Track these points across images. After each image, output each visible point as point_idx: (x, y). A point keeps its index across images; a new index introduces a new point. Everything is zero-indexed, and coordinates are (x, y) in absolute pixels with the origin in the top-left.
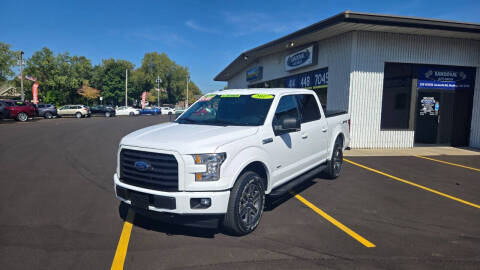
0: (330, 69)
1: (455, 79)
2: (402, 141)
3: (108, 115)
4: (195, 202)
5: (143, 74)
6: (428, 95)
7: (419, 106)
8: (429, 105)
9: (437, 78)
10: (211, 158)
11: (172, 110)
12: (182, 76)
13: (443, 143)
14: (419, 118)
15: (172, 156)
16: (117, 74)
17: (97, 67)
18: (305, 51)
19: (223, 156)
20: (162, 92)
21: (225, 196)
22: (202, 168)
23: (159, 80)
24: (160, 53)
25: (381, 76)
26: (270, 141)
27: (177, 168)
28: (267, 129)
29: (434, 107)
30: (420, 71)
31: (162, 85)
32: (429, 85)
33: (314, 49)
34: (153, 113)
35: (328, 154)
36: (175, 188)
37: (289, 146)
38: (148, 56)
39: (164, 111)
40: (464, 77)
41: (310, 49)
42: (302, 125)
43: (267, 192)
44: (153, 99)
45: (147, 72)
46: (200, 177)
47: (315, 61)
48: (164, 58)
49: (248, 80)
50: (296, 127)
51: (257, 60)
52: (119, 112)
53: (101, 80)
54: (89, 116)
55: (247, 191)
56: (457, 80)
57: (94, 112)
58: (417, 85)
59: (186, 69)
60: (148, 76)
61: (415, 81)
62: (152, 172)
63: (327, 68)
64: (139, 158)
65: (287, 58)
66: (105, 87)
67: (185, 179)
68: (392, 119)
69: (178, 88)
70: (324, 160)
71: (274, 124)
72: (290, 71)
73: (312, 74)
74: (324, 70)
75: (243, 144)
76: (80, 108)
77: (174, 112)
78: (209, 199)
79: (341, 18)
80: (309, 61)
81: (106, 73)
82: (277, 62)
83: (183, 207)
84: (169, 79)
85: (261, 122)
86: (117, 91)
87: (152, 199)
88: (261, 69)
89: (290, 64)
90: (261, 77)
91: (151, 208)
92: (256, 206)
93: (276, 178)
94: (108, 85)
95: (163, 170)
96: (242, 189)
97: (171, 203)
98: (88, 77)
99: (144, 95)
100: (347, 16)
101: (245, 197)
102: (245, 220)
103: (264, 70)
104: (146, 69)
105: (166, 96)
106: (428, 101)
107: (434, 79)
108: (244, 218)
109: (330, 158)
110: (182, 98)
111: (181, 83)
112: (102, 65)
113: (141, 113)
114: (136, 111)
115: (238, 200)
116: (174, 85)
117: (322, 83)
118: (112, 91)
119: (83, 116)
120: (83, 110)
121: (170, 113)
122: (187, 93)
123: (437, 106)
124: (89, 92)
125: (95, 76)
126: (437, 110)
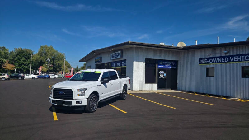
0: (127, 60)
1: (170, 65)
2: (153, 87)
3: (20, 79)
4: (78, 102)
5: (39, 56)
6: (162, 70)
7: (159, 75)
8: (162, 74)
9: (164, 64)
10: (82, 90)
11: (56, 76)
12: (61, 58)
13: (168, 88)
14: (159, 79)
15: (71, 90)
16: (24, 56)
17: (11, 53)
18: (118, 52)
19: (86, 89)
20: (50, 67)
21: (86, 100)
22: (80, 93)
23: (49, 60)
24: (49, 46)
25: (145, 63)
26: (100, 85)
27: (72, 93)
28: (99, 82)
29: (164, 75)
30: (159, 62)
31: (50, 63)
32: (162, 67)
33: (121, 52)
34: (45, 78)
35: (121, 90)
36: (72, 99)
37: (106, 87)
38: (42, 47)
39: (52, 76)
40: (174, 64)
41: (120, 52)
42: (109, 81)
43: (99, 101)
44: (45, 70)
45: (41, 56)
46: (79, 95)
47: (122, 57)
48: (51, 48)
49: (95, 62)
50: (107, 81)
51: (99, 54)
52: (27, 77)
53: (14, 60)
54: (9, 79)
55: (92, 100)
56: (171, 65)
57: (12, 77)
58: (157, 67)
59: (63, 54)
60: (42, 58)
61: (157, 65)
62: (64, 95)
63: (126, 60)
64: (60, 91)
65: (111, 54)
66: (16, 63)
67: (75, 96)
68: (149, 79)
69: (59, 64)
70: (119, 93)
71: (101, 80)
72: (113, 60)
73: (121, 61)
74: (125, 60)
75: (91, 86)
76: (5, 75)
77: (57, 77)
78: (81, 101)
79: (128, 43)
80: (119, 56)
81: (17, 56)
82: (108, 55)
83: (74, 104)
84: (54, 59)
85: (97, 80)
86: (23, 66)
87: (64, 102)
88: (101, 58)
89: (113, 57)
90: (101, 62)
91: (64, 105)
92: (95, 105)
93: (102, 97)
94: (18, 62)
95: (68, 93)
96: (91, 99)
97: (70, 103)
98: (6, 58)
99: (40, 68)
100: (130, 43)
101: (92, 101)
102: (92, 108)
103: (102, 59)
104: (41, 54)
105: (52, 68)
106: (161, 72)
107: (163, 65)
108: (91, 108)
109: (121, 92)
110: (61, 70)
111: (60, 62)
112: (14, 51)
113: (39, 77)
114: (36, 77)
115: (90, 102)
116: (56, 62)
117: (125, 66)
118: (20, 66)
119: (6, 79)
120: (6, 76)
121: (55, 77)
122: (64, 67)
123: (165, 74)
124: (8, 66)
125: (10, 57)
126: (165, 76)
